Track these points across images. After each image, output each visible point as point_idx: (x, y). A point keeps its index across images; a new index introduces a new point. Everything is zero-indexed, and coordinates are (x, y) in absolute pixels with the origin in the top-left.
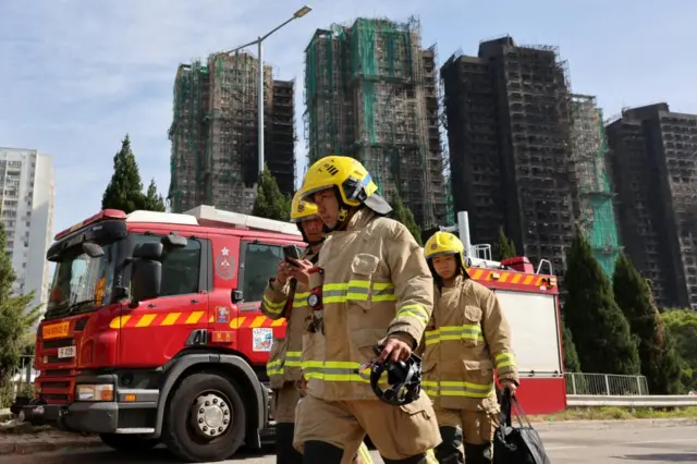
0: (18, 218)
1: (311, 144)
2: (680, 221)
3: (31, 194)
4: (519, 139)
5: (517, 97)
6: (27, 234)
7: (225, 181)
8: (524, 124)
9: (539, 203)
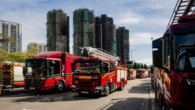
0: (17, 37)
1: (74, 29)
2: (125, 46)
3: (19, 32)
4: (107, 33)
5: (107, 26)
6: (19, 40)
7: (59, 34)
8: (107, 30)
9: (108, 43)
